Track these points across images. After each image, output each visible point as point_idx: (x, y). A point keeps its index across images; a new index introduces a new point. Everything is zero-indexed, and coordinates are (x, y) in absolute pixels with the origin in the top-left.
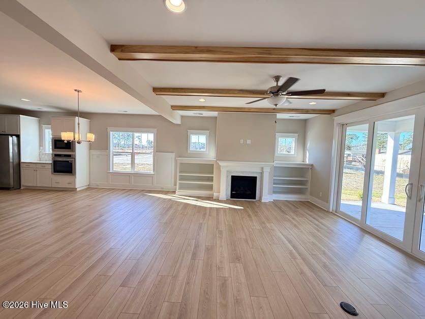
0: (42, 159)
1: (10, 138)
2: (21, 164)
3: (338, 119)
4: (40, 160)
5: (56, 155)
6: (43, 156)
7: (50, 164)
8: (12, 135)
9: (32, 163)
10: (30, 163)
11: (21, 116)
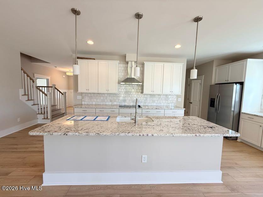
1: (235, 86)
2: (241, 114)
8: (236, 83)
9: (257, 116)
10: (255, 115)
11: (249, 60)
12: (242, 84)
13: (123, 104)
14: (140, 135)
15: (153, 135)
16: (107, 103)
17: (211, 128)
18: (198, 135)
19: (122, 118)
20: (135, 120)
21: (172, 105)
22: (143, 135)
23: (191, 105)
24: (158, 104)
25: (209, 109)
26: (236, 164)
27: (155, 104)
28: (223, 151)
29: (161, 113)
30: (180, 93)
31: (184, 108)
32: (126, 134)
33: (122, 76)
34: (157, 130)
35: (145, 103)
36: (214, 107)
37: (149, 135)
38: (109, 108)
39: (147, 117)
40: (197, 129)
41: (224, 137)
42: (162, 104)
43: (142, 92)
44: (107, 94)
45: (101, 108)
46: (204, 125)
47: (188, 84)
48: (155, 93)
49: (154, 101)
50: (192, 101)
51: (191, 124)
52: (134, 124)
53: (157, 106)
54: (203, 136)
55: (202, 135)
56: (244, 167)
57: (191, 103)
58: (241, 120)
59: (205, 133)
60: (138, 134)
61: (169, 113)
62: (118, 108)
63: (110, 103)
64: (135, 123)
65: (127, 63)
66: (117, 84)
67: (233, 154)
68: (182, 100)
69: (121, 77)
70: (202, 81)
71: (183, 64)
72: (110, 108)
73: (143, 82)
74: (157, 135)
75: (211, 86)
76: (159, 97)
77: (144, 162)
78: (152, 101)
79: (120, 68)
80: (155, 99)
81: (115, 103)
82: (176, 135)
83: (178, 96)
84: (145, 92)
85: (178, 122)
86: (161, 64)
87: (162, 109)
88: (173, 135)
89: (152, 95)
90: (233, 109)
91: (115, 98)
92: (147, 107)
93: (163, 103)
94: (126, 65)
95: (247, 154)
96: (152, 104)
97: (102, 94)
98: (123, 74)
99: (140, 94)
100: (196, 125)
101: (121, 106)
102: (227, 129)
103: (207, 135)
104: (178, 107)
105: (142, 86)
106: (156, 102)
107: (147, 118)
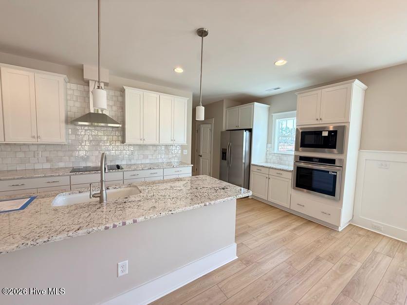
0: (269, 161)
1: (245, 133)
2: (251, 166)
4: (267, 162)
5: (302, 159)
6: (271, 157)
7: (290, 171)
8: (246, 130)
9: (264, 167)
10: (262, 166)
11: (256, 103)
12: (250, 130)
13: (83, 165)
14: (107, 228)
15: (135, 221)
16: (37, 167)
17: (223, 189)
18: (208, 204)
19: (72, 196)
20: (101, 197)
21: (175, 161)
22: (115, 226)
23: (201, 159)
24: (153, 161)
25: (221, 162)
26: (249, 227)
27: (148, 161)
28: (237, 215)
29: (159, 174)
30: (185, 143)
31: (192, 164)
32: (70, 234)
33: (76, 108)
34: (145, 208)
35: (130, 160)
36: (226, 160)
37: (128, 222)
38: (41, 177)
39: (130, 185)
40: (206, 194)
41: (237, 199)
42: (160, 161)
43: (123, 142)
44: (37, 145)
45: (14, 179)
46: (215, 186)
47: (196, 129)
48: (146, 142)
49: (145, 157)
50: (201, 153)
51: (199, 188)
52: (99, 206)
53: (151, 164)
54: (214, 204)
55: (212, 202)
56: (256, 229)
57: (201, 156)
58: (251, 172)
59: (217, 198)
60: (102, 228)
61: (171, 173)
62: (68, 175)
63: (47, 166)
64: (101, 201)
65: (87, 83)
66: (63, 125)
67: (246, 215)
68: (188, 152)
69: (74, 110)
70: (212, 126)
71: (188, 99)
72: (45, 177)
73: (123, 123)
74: (143, 218)
75: (222, 133)
76: (155, 148)
77: (124, 274)
78: (142, 156)
79: (70, 92)
80: (147, 152)
81: (62, 165)
82: (177, 211)
83: (183, 147)
84: (128, 140)
85: (182, 188)
86: (154, 95)
87: (159, 168)
88: (173, 212)
89: (142, 147)
90: (244, 161)
91: (61, 154)
92: (133, 168)
93: (162, 158)
94: (86, 87)
95: (258, 212)
96: (144, 161)
97: (20, 145)
98: (78, 104)
99: (118, 144)
100: (205, 189)
101: (75, 171)
102: (239, 188)
103: (219, 200)
104: (184, 163)
105: (123, 130)
106: (150, 157)
107: (129, 189)
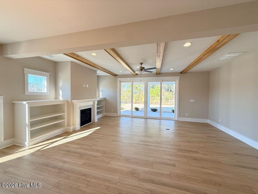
3: (119, 79)
